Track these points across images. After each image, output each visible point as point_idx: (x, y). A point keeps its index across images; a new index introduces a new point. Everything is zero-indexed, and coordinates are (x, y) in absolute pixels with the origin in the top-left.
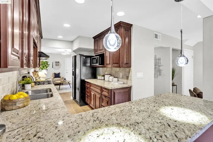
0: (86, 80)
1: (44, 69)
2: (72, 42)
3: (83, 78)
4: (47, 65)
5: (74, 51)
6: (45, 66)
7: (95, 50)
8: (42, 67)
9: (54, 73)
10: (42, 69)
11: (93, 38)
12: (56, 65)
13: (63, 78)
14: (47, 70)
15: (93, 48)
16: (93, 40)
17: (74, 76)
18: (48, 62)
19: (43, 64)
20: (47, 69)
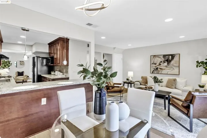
0: (42, 75)
1: (5, 68)
2: (32, 46)
3: (39, 74)
4: (10, 64)
5: (34, 53)
6: (7, 65)
7: (50, 53)
8: (3, 66)
9: (17, 71)
10: (4, 68)
11: (48, 44)
12: (21, 64)
13: (26, 76)
14: (9, 69)
15: (48, 52)
16: (48, 45)
17: (33, 73)
18: (10, 61)
19: (4, 63)
20: (9, 67)
